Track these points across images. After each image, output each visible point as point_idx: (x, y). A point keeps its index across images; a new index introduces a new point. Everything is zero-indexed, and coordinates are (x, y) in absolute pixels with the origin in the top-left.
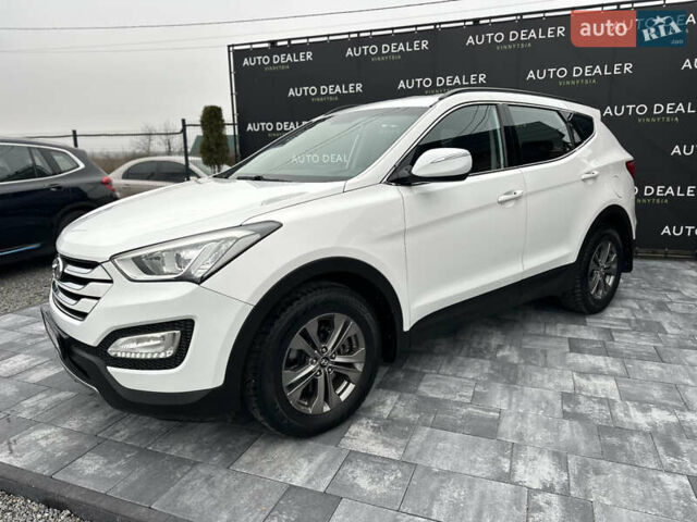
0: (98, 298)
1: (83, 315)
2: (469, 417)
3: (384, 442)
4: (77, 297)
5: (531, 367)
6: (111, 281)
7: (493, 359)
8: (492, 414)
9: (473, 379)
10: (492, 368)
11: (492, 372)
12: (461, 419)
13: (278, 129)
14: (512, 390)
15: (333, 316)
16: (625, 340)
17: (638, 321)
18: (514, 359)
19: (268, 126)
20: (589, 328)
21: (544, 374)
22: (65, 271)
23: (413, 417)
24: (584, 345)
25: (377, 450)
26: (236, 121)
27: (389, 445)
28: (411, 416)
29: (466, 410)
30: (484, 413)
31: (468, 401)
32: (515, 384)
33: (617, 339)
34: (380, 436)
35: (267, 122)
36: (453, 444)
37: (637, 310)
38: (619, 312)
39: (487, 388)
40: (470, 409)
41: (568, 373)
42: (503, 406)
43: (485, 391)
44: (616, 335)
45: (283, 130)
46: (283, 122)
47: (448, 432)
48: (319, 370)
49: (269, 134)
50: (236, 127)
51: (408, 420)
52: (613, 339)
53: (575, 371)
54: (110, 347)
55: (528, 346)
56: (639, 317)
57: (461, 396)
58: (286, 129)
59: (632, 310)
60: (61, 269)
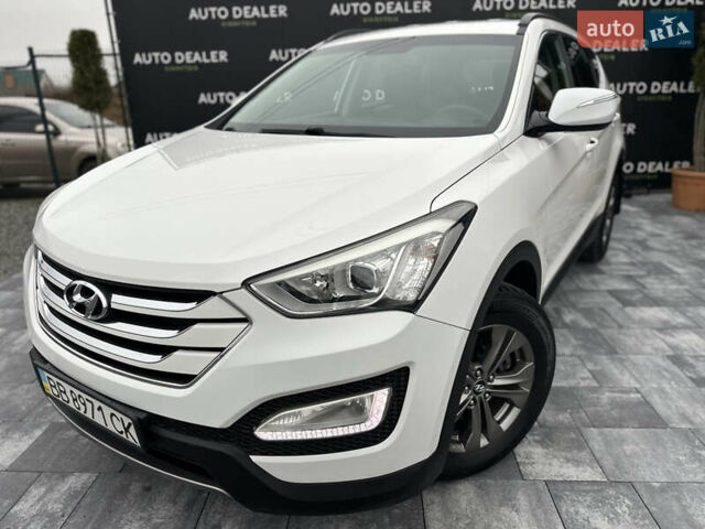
0: (221, 349)
1: (184, 379)
2: (614, 404)
3: (568, 460)
4: (165, 351)
5: (610, 331)
6: (246, 320)
7: (565, 326)
8: (633, 395)
9: (572, 355)
10: (576, 339)
11: (581, 343)
12: (612, 409)
13: (178, 61)
14: (621, 361)
15: (491, 329)
16: (655, 286)
17: (644, 264)
18: (585, 323)
19: (163, 57)
20: (612, 276)
21: (630, 336)
22: (113, 306)
23: (564, 417)
24: (628, 297)
25: (572, 473)
26: (117, 51)
27: (577, 463)
28: (561, 417)
29: (606, 396)
30: (625, 396)
31: (595, 384)
32: (616, 353)
33: (648, 286)
34: (556, 453)
35: (162, 51)
36: (637, 444)
37: (628, 252)
38: (616, 255)
39: (596, 364)
40: (607, 394)
41: (648, 331)
42: (634, 384)
43: (599, 368)
44: (642, 281)
45: (185, 63)
46: (184, 52)
47: (617, 430)
48: (474, 399)
49: (166, 69)
50: (118, 58)
51: (562, 423)
52: (644, 287)
53: (652, 328)
54: (257, 426)
55: (581, 306)
56: (639, 258)
57: (583, 379)
58: (189, 61)
59: (624, 251)
60: (105, 303)
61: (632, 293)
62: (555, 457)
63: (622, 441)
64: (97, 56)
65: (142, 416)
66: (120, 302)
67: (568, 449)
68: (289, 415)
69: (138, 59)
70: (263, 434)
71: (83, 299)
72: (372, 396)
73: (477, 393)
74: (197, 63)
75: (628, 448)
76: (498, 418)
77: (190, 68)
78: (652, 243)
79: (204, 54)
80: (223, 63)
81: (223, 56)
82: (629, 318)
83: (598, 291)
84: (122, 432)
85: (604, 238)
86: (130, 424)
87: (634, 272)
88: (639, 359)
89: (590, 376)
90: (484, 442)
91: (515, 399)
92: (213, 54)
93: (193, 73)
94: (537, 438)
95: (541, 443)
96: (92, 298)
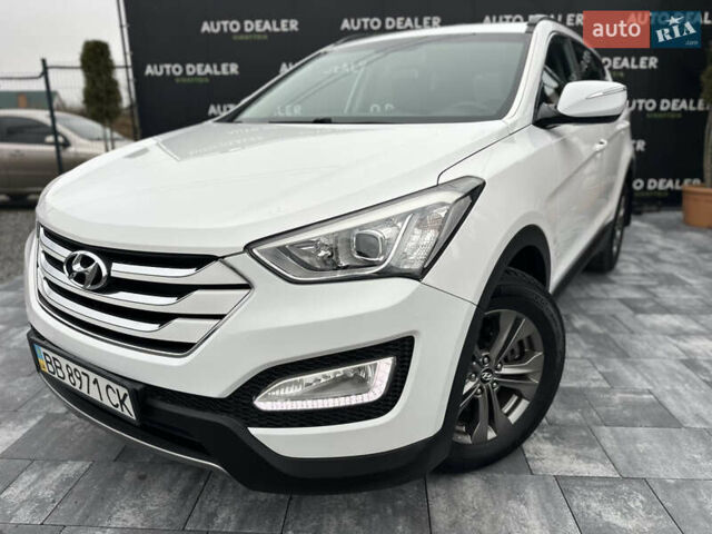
0: (220, 317)
1: (182, 348)
2: (626, 404)
3: (578, 457)
4: (162, 318)
6: (247, 286)
8: (646, 396)
9: (582, 358)
12: (624, 409)
13: (189, 73)
14: (633, 364)
15: (499, 314)
16: (667, 295)
17: (655, 275)
18: (596, 329)
19: (174, 69)
20: (622, 286)
21: (641, 341)
22: (113, 274)
23: (574, 416)
24: (640, 305)
25: (582, 468)
26: (129, 63)
27: (589, 459)
28: (571, 416)
29: (617, 397)
30: (637, 397)
31: (605, 385)
32: (628, 357)
33: (660, 295)
34: (567, 450)
35: (173, 63)
36: (651, 443)
37: (639, 264)
38: (626, 267)
39: (607, 367)
40: (619, 395)
41: (660, 337)
42: (646, 386)
43: (610, 370)
44: (653, 290)
45: (196, 75)
46: (195, 64)
47: (630, 429)
48: (480, 388)
49: (178, 81)
50: (130, 71)
51: (573, 421)
52: (655, 295)
53: (665, 334)
54: (257, 396)
55: (592, 313)
56: (651, 270)
57: (594, 380)
58: (200, 73)
59: (635, 264)
60: (104, 272)
61: (644, 301)
62: (565, 453)
63: (635, 439)
64: (109, 67)
65: (138, 387)
66: (121, 270)
67: (580, 446)
68: (290, 384)
69: (149, 70)
70: (263, 404)
71: (82, 269)
72: (376, 364)
73: (484, 381)
74: (208, 74)
75: (641, 447)
76: (506, 410)
77: (201, 80)
78: (664, 256)
79: (215, 67)
80: (234, 75)
81: (234, 68)
82: (641, 324)
83: (607, 299)
84: (117, 406)
85: (615, 249)
86: (125, 395)
87: (645, 282)
88: (651, 362)
89: (601, 378)
90: (491, 435)
91: (524, 390)
92: (224, 66)
93: (204, 84)
94: (547, 435)
95: (551, 440)
96: (91, 267)
